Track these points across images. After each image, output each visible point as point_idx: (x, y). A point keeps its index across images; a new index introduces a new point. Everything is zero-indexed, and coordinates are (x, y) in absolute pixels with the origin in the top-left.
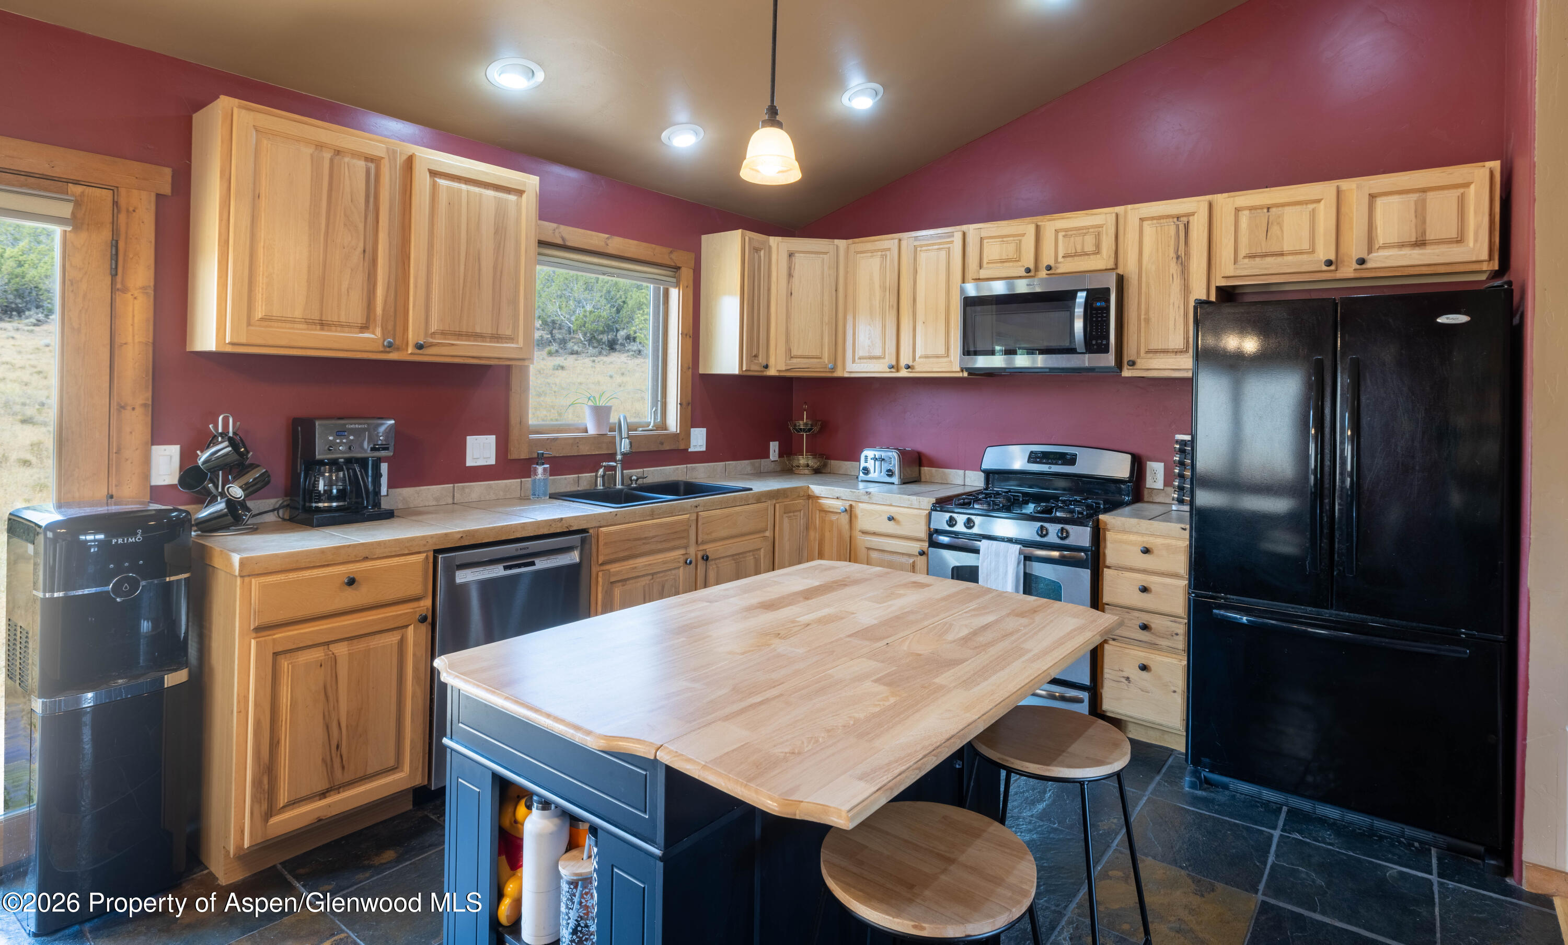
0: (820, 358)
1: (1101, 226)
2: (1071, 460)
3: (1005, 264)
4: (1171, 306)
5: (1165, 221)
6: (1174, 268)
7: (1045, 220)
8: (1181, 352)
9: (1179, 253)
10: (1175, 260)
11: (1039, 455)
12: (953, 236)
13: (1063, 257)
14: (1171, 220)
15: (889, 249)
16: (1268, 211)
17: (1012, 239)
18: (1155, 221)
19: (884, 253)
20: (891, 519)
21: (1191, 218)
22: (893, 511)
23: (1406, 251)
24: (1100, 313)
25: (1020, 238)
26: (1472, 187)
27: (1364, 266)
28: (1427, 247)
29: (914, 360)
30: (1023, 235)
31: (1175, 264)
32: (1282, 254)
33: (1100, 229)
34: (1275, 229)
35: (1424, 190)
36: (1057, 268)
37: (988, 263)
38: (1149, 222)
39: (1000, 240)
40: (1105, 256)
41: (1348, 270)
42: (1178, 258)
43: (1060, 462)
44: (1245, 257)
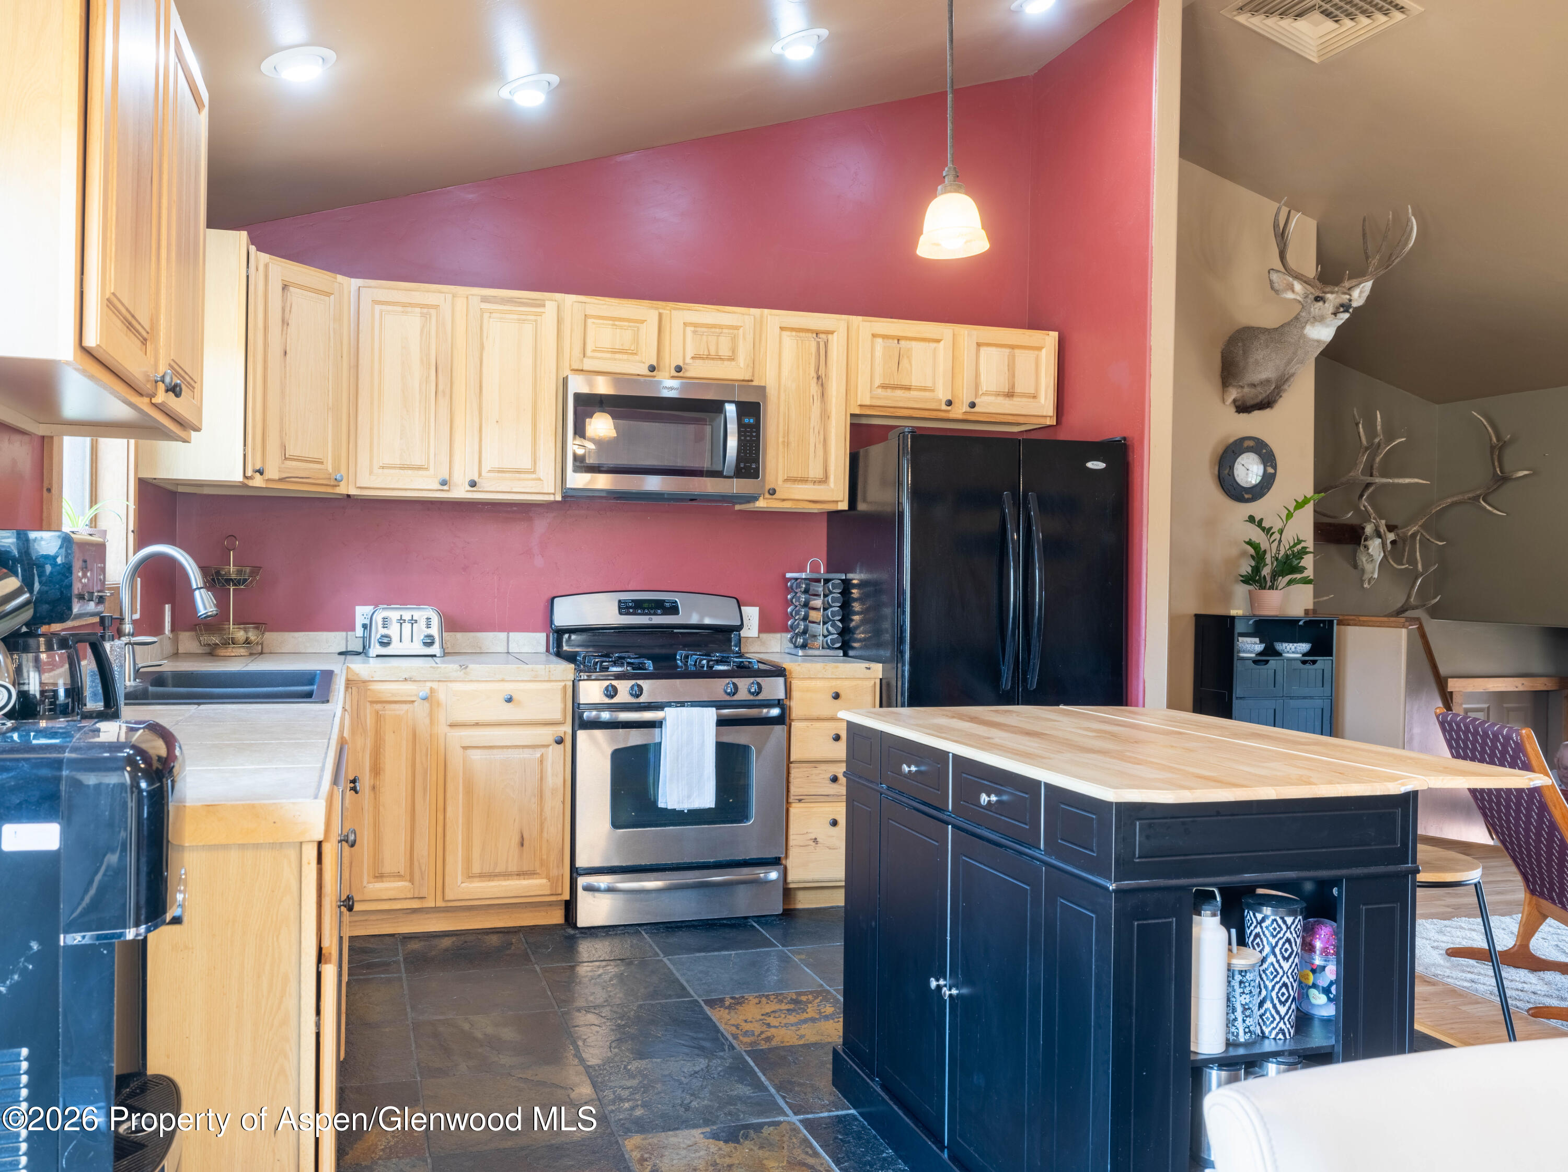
0: (322, 463)
1: (737, 328)
2: (673, 609)
3: (618, 356)
4: (812, 430)
5: (804, 334)
6: (814, 389)
7: (668, 308)
8: (820, 482)
9: (820, 373)
10: (815, 380)
11: (630, 604)
12: (544, 306)
13: (693, 358)
14: (810, 335)
15: (436, 307)
16: (898, 343)
17: (626, 324)
18: (794, 333)
19: (425, 311)
20: (509, 700)
21: (830, 336)
22: (509, 688)
23: (1000, 400)
24: (748, 432)
25: (638, 325)
26: (1044, 351)
27: (973, 410)
28: (1015, 399)
29: (480, 475)
30: (643, 322)
31: (815, 385)
32: (908, 388)
33: (736, 331)
34: (904, 362)
35: (1012, 347)
36: (686, 371)
37: (594, 351)
38: (788, 333)
39: (611, 322)
40: (742, 365)
41: (959, 410)
42: (818, 378)
43: (659, 611)
44: (879, 387)
